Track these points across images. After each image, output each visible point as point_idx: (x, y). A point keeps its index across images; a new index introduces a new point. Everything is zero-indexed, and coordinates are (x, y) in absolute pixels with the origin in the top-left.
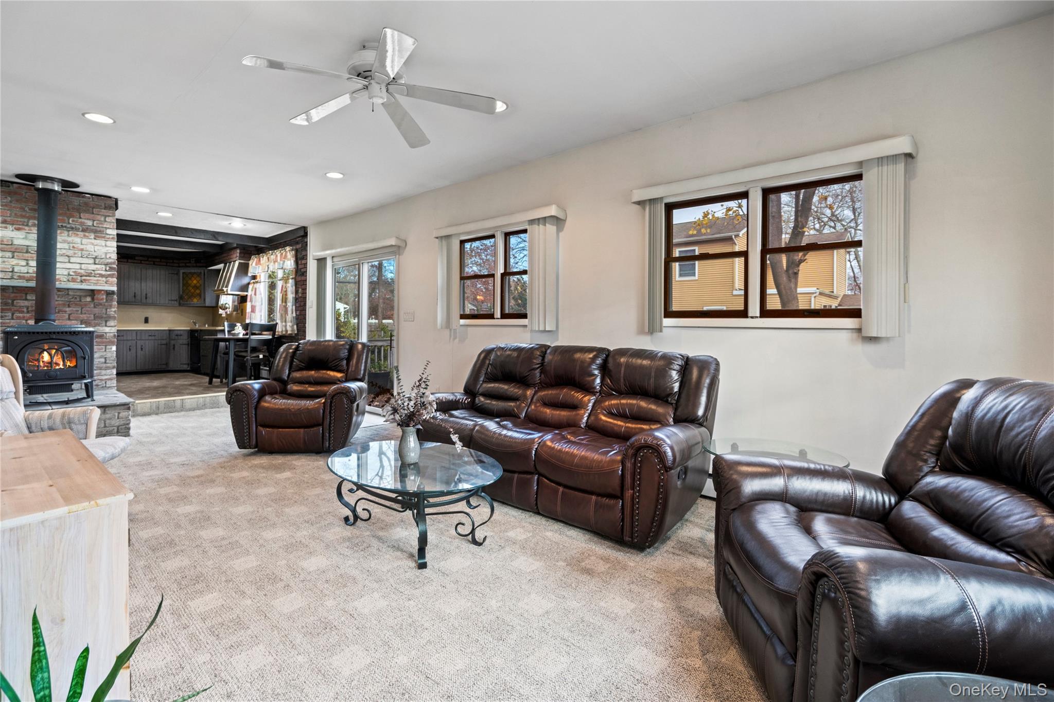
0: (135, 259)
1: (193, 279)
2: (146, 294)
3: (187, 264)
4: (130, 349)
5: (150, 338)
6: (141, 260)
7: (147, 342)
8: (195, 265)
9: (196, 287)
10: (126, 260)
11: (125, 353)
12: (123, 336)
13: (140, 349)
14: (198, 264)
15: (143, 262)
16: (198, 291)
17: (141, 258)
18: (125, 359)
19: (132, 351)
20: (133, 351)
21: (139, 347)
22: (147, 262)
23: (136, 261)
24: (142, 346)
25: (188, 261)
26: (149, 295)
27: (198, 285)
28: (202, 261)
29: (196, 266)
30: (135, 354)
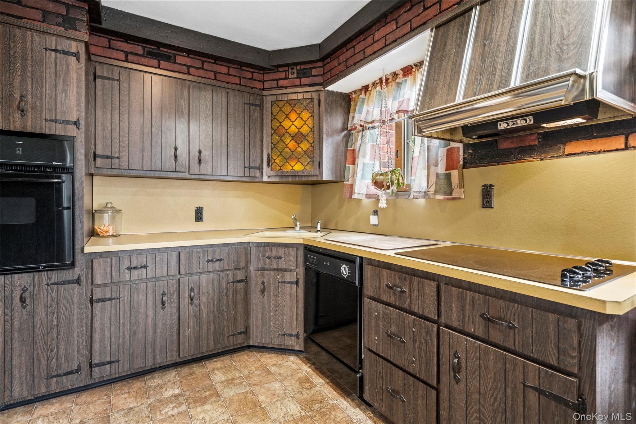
0: (175, 63)
1: (293, 116)
2: (200, 152)
3: (281, 83)
4: (163, 304)
5: (211, 266)
6: (189, 67)
7: (203, 277)
8: (297, 82)
9: (298, 137)
10: (155, 62)
11: (150, 313)
12: (145, 267)
13: (187, 300)
14: (305, 81)
15: (192, 70)
16: (305, 146)
17: (187, 61)
18: (150, 333)
19: (167, 308)
20: (171, 309)
21: (185, 294)
22: (201, 73)
23: (176, 67)
24: (192, 290)
25: (283, 75)
26: (206, 154)
27: (305, 129)
28: (314, 72)
29: (300, 85)
30: (176, 317)
